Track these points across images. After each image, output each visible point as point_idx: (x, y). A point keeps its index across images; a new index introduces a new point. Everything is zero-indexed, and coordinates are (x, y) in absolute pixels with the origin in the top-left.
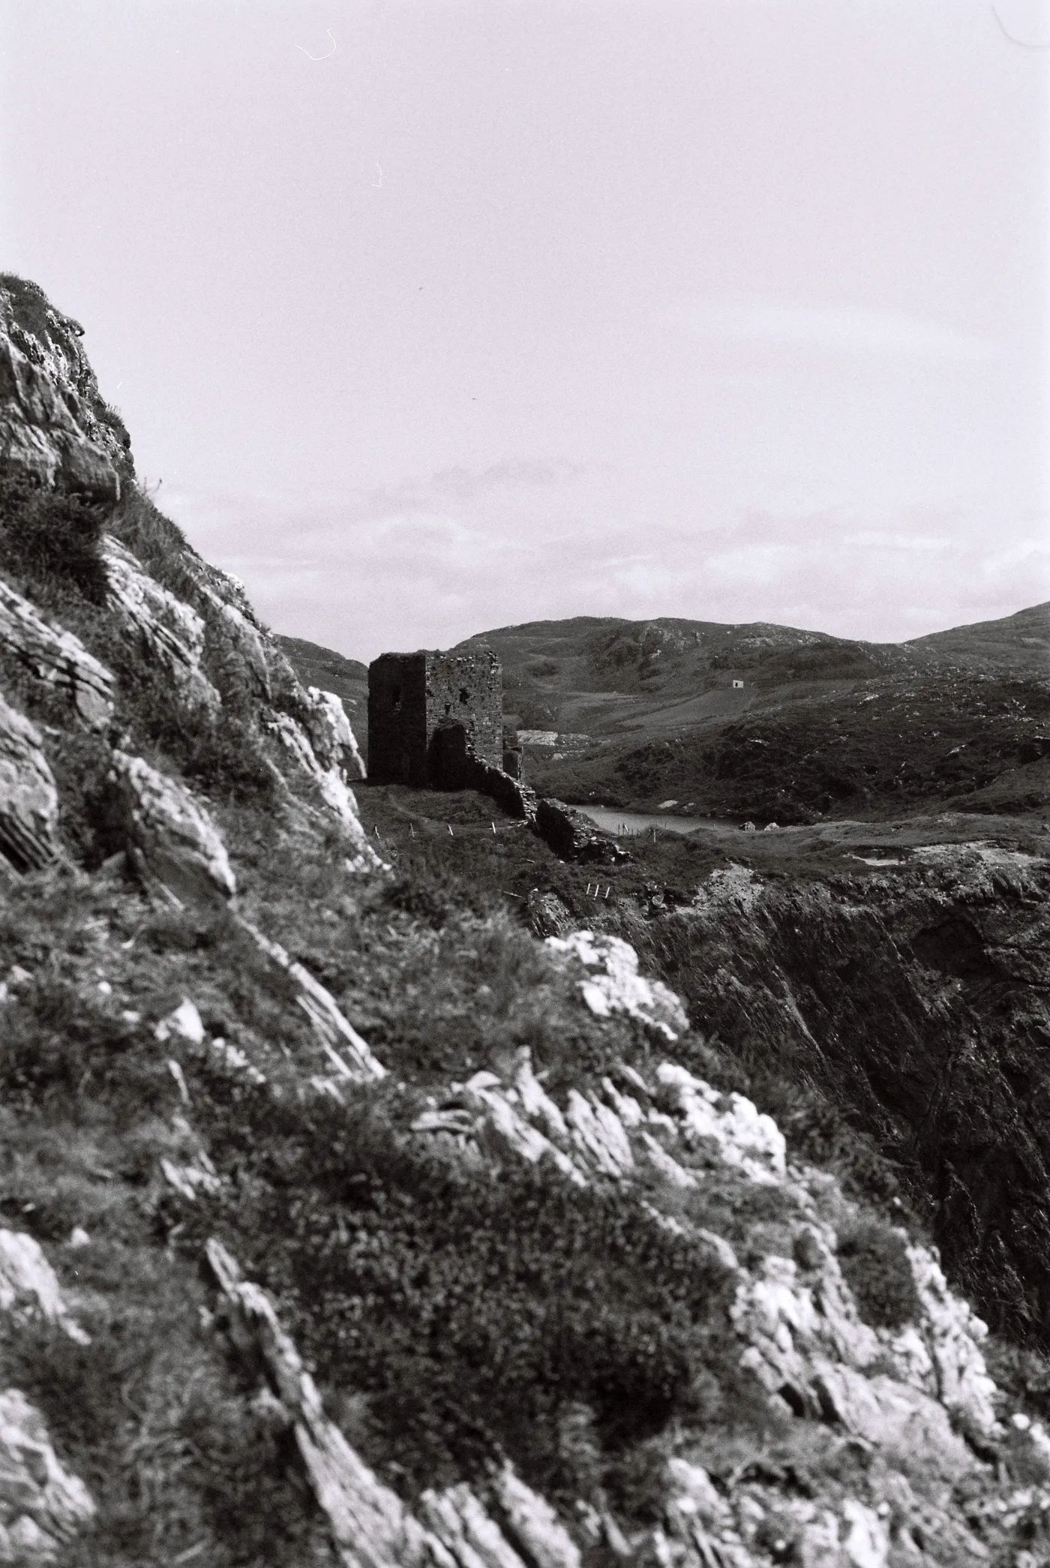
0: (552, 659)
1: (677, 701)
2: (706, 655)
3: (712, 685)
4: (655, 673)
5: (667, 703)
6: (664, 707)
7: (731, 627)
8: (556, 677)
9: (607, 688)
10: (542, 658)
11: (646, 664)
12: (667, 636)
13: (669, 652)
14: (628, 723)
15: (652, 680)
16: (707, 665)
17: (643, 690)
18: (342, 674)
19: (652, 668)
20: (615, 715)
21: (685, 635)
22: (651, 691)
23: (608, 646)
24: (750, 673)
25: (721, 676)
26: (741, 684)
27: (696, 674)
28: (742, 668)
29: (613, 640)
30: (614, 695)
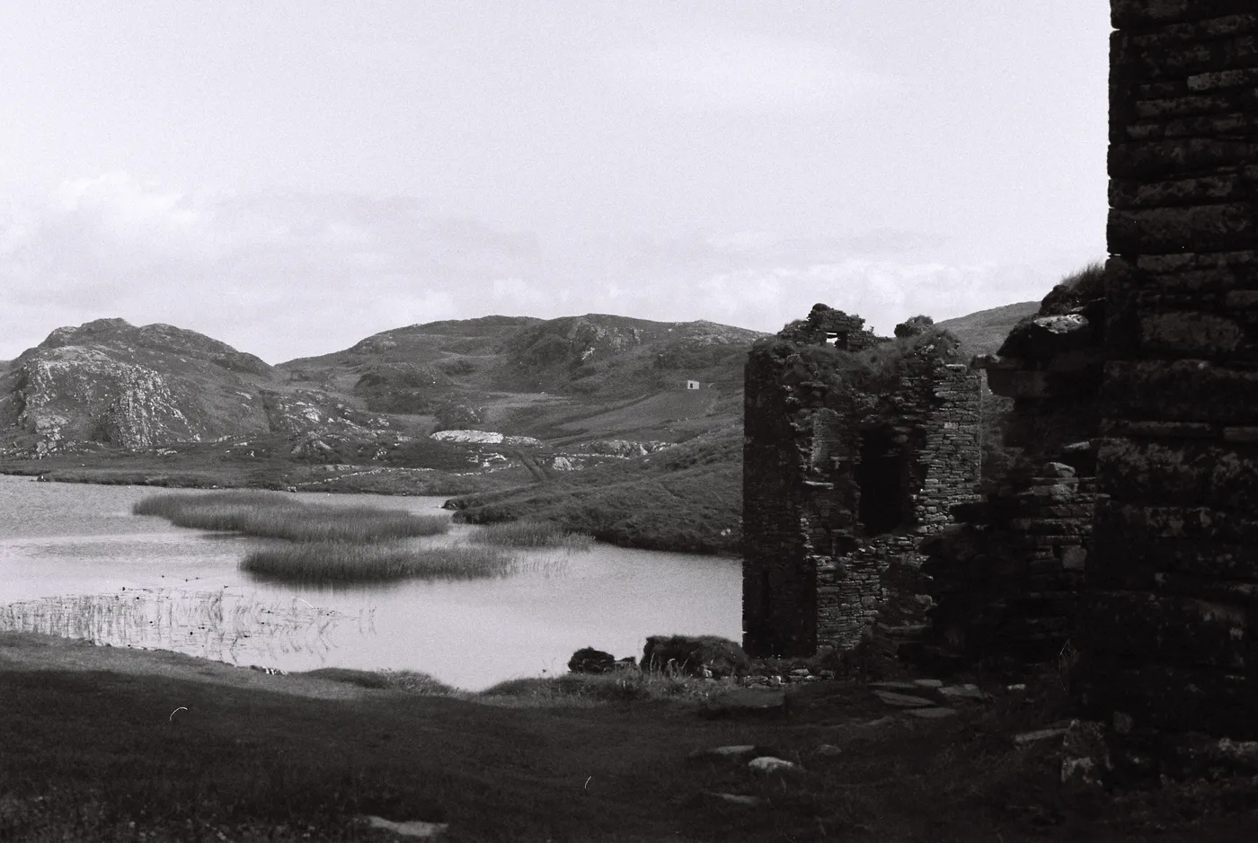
0: (464, 357)
1: (621, 403)
2: (649, 353)
3: (658, 386)
4: (590, 372)
5: (610, 406)
6: (607, 410)
7: (672, 325)
8: (471, 376)
9: (534, 388)
10: (456, 357)
11: (579, 362)
12: (601, 333)
13: (605, 349)
14: (567, 426)
15: (585, 380)
16: (650, 363)
17: (576, 390)
18: (236, 368)
19: (585, 366)
20: (551, 418)
21: (620, 331)
22: (585, 392)
23: (531, 344)
24: (704, 373)
25: (671, 377)
26: (696, 385)
27: (636, 373)
28: (693, 368)
29: (535, 339)
30: (542, 396)
